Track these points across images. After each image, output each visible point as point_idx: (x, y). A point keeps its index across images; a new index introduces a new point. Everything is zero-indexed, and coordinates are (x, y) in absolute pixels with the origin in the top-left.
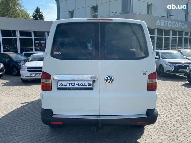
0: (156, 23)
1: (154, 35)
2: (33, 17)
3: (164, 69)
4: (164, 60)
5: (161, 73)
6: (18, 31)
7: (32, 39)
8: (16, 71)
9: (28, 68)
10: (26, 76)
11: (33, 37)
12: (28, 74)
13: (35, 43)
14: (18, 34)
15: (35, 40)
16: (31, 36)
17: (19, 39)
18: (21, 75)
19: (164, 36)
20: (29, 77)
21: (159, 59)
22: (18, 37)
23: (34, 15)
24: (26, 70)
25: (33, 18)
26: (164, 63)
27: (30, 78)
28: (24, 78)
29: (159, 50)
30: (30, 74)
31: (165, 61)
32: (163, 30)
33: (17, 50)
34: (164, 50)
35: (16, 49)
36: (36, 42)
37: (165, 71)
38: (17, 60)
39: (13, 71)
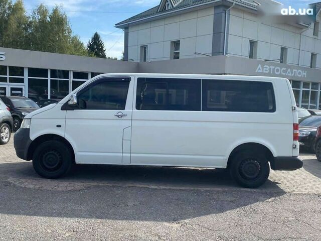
0: (256, 69)
2: (89, 47)
23: (90, 44)
25: (88, 49)
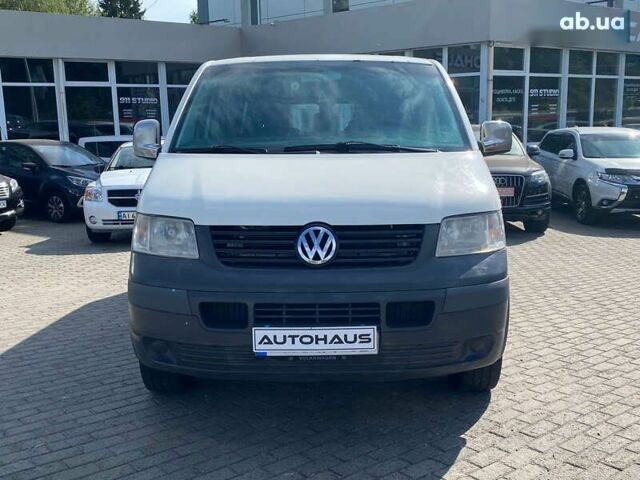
1: (557, 73)
2: (102, 5)
3: (592, 196)
4: (591, 164)
5: (581, 209)
6: (60, 61)
7: (109, 89)
8: (62, 205)
9: (111, 193)
10: (105, 222)
11: (112, 83)
12: (112, 212)
13: (121, 107)
14: (59, 71)
15: (121, 92)
16: (105, 78)
17: (63, 90)
18: (87, 217)
19: (594, 76)
20: (116, 222)
21: (575, 158)
22: (61, 83)
24: (105, 197)
25: (102, 10)
26: (591, 175)
27: (120, 226)
28: (99, 225)
29: (577, 128)
30: (119, 212)
31: (595, 166)
32: (592, 53)
33: (57, 130)
34: (594, 126)
35: (55, 127)
36: (124, 100)
37: (595, 202)
38: (62, 166)
39: (49, 205)
